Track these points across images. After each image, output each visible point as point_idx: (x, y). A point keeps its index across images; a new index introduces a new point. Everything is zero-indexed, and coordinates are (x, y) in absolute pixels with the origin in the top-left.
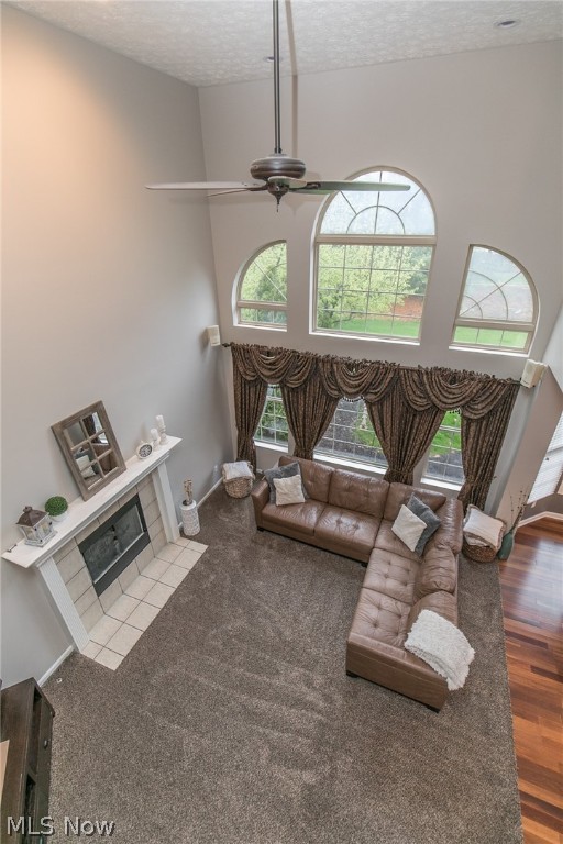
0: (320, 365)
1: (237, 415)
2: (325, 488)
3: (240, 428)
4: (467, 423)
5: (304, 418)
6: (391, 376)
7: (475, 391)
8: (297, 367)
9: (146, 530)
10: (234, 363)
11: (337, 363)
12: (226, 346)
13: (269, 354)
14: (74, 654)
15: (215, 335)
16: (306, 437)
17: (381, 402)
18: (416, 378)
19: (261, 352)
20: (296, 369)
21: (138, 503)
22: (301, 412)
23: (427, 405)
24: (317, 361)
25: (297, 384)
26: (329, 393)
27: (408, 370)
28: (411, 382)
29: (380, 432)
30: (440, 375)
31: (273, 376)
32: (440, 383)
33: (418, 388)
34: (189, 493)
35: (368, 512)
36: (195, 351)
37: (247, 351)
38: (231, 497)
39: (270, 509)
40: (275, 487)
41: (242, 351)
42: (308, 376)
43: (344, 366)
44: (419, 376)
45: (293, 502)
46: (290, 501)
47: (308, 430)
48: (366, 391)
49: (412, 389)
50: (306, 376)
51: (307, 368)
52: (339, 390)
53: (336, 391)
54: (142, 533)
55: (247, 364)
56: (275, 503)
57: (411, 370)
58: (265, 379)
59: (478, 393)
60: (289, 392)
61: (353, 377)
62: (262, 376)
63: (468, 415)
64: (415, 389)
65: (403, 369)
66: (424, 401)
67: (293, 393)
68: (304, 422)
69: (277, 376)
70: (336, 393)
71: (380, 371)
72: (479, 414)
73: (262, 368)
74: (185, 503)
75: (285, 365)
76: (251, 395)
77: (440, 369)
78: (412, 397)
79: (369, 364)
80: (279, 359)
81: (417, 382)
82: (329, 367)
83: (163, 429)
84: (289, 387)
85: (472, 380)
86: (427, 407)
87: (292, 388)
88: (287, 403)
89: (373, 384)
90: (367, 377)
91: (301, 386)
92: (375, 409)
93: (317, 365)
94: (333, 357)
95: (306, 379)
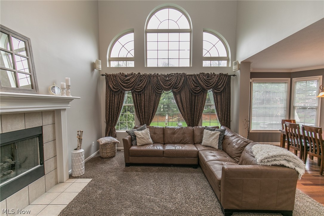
0: (152, 78)
2: (162, 136)
3: (108, 123)
4: (216, 94)
5: (144, 108)
6: (183, 78)
7: (217, 80)
8: (141, 81)
9: (42, 163)
10: (107, 83)
11: (159, 76)
12: (103, 75)
13: (126, 76)
15: (99, 64)
17: (180, 92)
18: (194, 78)
19: (122, 75)
20: (140, 82)
21: (40, 137)
22: (143, 105)
23: (200, 90)
24: (150, 76)
25: (141, 89)
26: (156, 91)
27: (190, 75)
28: (192, 81)
29: (182, 107)
30: (203, 75)
31: (129, 86)
32: (204, 78)
33: (195, 83)
34: (80, 140)
35: (187, 142)
36: (88, 68)
37: (114, 76)
38: (104, 158)
39: (134, 148)
40: (135, 136)
41: (112, 77)
42: (146, 84)
43: (163, 76)
44: (195, 77)
45: (147, 143)
46: (145, 142)
47: (146, 114)
48: (173, 87)
49: (193, 83)
50: (145, 84)
51: (145, 81)
52: (162, 89)
53: (160, 89)
54: (38, 165)
55: (114, 83)
56: (136, 145)
57: (191, 75)
58: (125, 89)
59: (218, 81)
60: (136, 94)
61: (168, 81)
62: (122, 87)
63: (216, 91)
64: (194, 83)
65: (188, 75)
66: (198, 88)
67: (138, 95)
68: (145, 110)
69: (131, 86)
70: (160, 90)
71: (179, 77)
72: (220, 90)
73: (123, 83)
74: (76, 149)
75: (135, 80)
76: (116, 100)
77: (202, 73)
78: (193, 87)
79: (174, 75)
80: (132, 77)
81: (195, 80)
82: (156, 78)
83: (69, 86)
84: (136, 91)
85: (215, 75)
86: (200, 91)
87: (138, 92)
88: (135, 101)
89: (177, 84)
90: (174, 80)
91: (142, 90)
92: (178, 96)
93: (150, 79)
94: (158, 74)
95: (145, 86)
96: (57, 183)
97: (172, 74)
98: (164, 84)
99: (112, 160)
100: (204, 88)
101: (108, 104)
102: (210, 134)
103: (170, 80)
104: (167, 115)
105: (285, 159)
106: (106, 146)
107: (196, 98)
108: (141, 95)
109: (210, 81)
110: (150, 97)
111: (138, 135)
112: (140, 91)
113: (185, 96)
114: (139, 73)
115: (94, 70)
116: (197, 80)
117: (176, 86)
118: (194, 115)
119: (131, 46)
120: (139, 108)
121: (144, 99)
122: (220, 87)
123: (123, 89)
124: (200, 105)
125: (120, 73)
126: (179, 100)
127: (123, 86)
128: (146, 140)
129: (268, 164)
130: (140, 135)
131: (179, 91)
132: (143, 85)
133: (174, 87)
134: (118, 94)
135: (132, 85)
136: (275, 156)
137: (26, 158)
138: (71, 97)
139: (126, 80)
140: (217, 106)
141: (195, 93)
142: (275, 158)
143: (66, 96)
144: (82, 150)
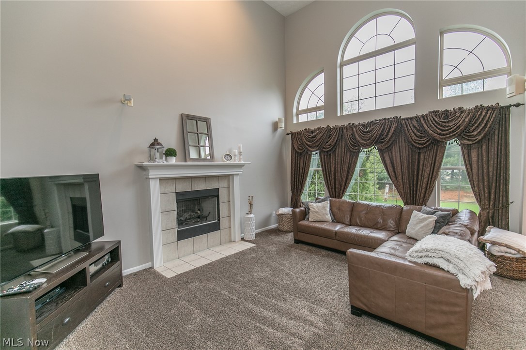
0: (345, 131)
1: (291, 180)
2: (348, 213)
3: (293, 190)
5: (335, 173)
6: (395, 125)
7: (467, 120)
9: (219, 220)
10: (292, 143)
11: (356, 127)
12: (288, 134)
13: (312, 132)
14: (152, 268)
15: (282, 123)
16: (337, 189)
17: (389, 149)
18: (415, 123)
19: (308, 132)
20: (329, 138)
21: (218, 196)
22: (333, 169)
23: (428, 141)
24: (342, 129)
25: (329, 148)
26: (351, 149)
27: (407, 119)
28: (412, 127)
29: (393, 173)
30: (434, 116)
31: (314, 145)
32: (435, 121)
33: (418, 131)
34: (251, 205)
35: (385, 228)
36: (268, 129)
37: (299, 133)
38: (281, 231)
39: (304, 223)
40: (309, 209)
41: (297, 135)
42: (337, 140)
43: (360, 127)
44: (417, 121)
45: (322, 219)
46: (320, 218)
47: (337, 182)
48: (377, 141)
49: (413, 132)
50: (335, 141)
51: (336, 136)
52: (359, 145)
53: (356, 146)
54: (216, 220)
55: (299, 142)
56: (308, 219)
57: (411, 118)
58: (310, 149)
59: (470, 121)
60: (324, 156)
61: (367, 132)
62: (307, 147)
63: (466, 142)
64: (415, 131)
65: (404, 119)
66: (425, 139)
67: (327, 156)
68: (335, 176)
69: (317, 144)
70: (356, 148)
71: (387, 124)
72: (477, 139)
73: (308, 141)
74: (248, 214)
75: (322, 136)
76: (301, 164)
77: (433, 112)
78: (414, 137)
79: (378, 122)
80: (318, 133)
81: (416, 126)
82: (350, 131)
83: (241, 152)
84: (324, 151)
85: (462, 112)
86: (428, 143)
87: (327, 152)
88: (323, 164)
89: (383, 135)
90: (377, 131)
91: (332, 149)
92: (386, 155)
93: (342, 132)
94: (353, 124)
95: (336, 143)
96: (230, 241)
97: (376, 120)
98: (363, 138)
99: (287, 234)
100: (436, 138)
101: (294, 169)
102: (419, 219)
103: (371, 131)
104: (387, 185)
105: (442, 257)
106: (282, 218)
107: (422, 157)
108: (330, 155)
109: (450, 124)
110: (343, 159)
111: (312, 208)
112: (330, 151)
113: (400, 154)
114: (328, 126)
115: (277, 130)
116: (421, 126)
117: (381, 140)
118: (417, 187)
119: (321, 92)
120: (327, 173)
121: (334, 162)
122: (475, 133)
123: (308, 150)
124: (429, 169)
125: (306, 129)
126: (388, 162)
127: (309, 146)
128: (320, 215)
129: (419, 261)
130: (314, 208)
131: (387, 146)
132: (333, 141)
133: (379, 141)
134: (304, 156)
135: (319, 143)
136: (427, 250)
137: (210, 213)
138: (243, 163)
139: (312, 138)
140: (470, 170)
141: (420, 149)
142: (428, 253)
143: (237, 162)
144: (252, 215)
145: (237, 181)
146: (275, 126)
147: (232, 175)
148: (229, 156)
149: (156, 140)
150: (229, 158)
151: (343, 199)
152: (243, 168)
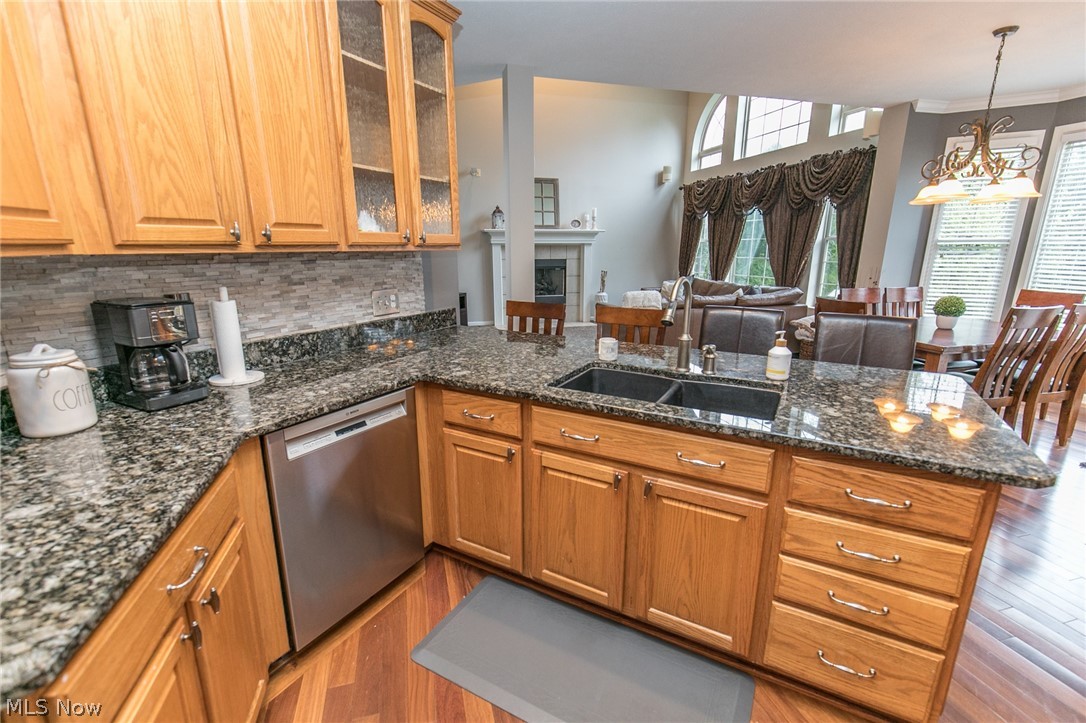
6: (777, 177)
7: (839, 170)
9: (565, 295)
10: (684, 202)
12: (681, 189)
15: (669, 173)
23: (803, 200)
24: (731, 181)
25: (716, 209)
26: (735, 211)
27: (790, 168)
31: (701, 205)
33: (797, 184)
34: (604, 281)
37: (691, 188)
42: (724, 198)
43: (746, 179)
48: (759, 198)
49: (793, 187)
50: (722, 199)
57: (794, 167)
66: (801, 196)
69: (704, 204)
70: (740, 209)
71: (770, 175)
74: (599, 292)
75: (709, 192)
78: (792, 194)
83: (595, 218)
85: (838, 158)
86: (802, 203)
89: (765, 191)
90: (759, 185)
91: (719, 210)
93: (731, 185)
95: (722, 202)
96: (578, 321)
97: (762, 169)
103: (753, 185)
109: (823, 176)
112: (717, 213)
115: (662, 184)
117: (763, 197)
123: (696, 213)
127: (696, 207)
131: (767, 207)
132: (719, 200)
135: (706, 202)
137: (557, 286)
138: (596, 230)
141: (795, 210)
143: (588, 229)
144: (604, 294)
145: (588, 252)
146: (660, 180)
147: (583, 244)
148: (577, 223)
149: (497, 208)
150: (577, 224)
151: (727, 280)
152: (596, 237)
